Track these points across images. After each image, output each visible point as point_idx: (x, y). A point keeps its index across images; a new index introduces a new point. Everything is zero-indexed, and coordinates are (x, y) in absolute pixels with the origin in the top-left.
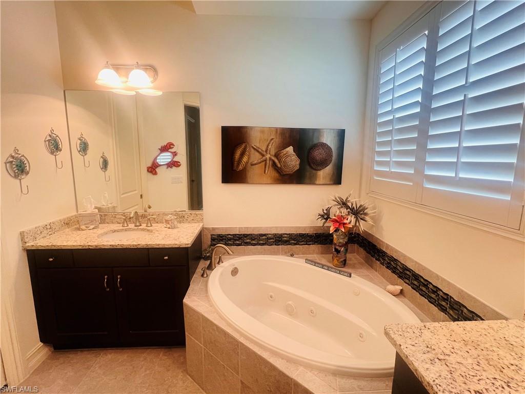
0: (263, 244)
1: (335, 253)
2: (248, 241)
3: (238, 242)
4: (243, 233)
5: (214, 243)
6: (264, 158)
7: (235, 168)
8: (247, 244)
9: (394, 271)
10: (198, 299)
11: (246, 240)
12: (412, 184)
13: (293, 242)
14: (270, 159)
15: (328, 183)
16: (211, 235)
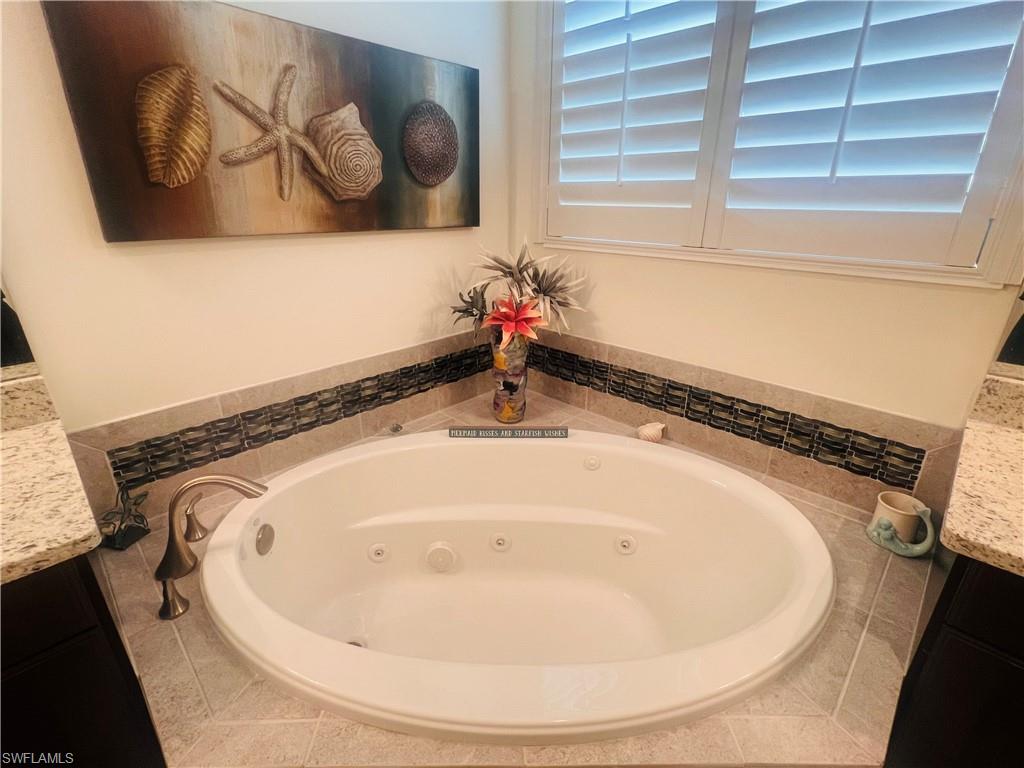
0: (311, 426)
1: (507, 392)
2: (263, 429)
3: (226, 445)
4: (241, 411)
5: (131, 475)
6: (269, 139)
7: (157, 176)
8: (260, 440)
9: (637, 396)
10: (235, 717)
11: (253, 429)
12: (690, 206)
13: (388, 394)
14: (292, 144)
15: (453, 223)
16: (110, 453)
